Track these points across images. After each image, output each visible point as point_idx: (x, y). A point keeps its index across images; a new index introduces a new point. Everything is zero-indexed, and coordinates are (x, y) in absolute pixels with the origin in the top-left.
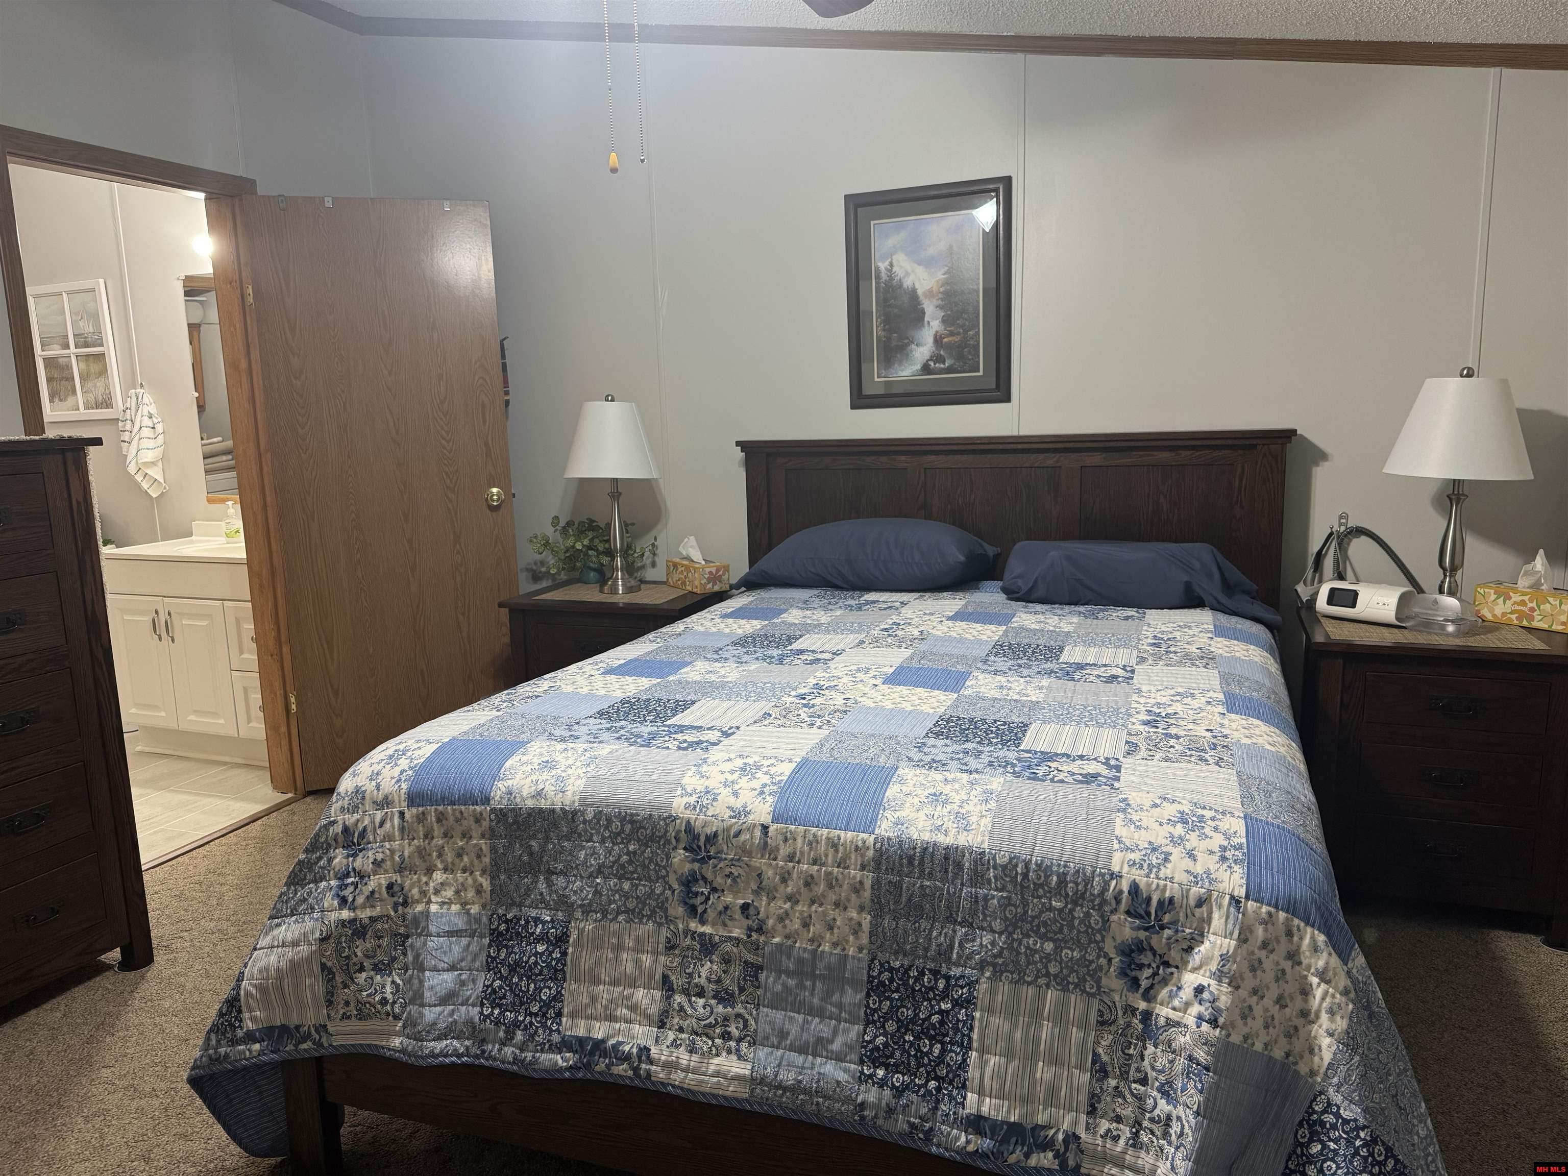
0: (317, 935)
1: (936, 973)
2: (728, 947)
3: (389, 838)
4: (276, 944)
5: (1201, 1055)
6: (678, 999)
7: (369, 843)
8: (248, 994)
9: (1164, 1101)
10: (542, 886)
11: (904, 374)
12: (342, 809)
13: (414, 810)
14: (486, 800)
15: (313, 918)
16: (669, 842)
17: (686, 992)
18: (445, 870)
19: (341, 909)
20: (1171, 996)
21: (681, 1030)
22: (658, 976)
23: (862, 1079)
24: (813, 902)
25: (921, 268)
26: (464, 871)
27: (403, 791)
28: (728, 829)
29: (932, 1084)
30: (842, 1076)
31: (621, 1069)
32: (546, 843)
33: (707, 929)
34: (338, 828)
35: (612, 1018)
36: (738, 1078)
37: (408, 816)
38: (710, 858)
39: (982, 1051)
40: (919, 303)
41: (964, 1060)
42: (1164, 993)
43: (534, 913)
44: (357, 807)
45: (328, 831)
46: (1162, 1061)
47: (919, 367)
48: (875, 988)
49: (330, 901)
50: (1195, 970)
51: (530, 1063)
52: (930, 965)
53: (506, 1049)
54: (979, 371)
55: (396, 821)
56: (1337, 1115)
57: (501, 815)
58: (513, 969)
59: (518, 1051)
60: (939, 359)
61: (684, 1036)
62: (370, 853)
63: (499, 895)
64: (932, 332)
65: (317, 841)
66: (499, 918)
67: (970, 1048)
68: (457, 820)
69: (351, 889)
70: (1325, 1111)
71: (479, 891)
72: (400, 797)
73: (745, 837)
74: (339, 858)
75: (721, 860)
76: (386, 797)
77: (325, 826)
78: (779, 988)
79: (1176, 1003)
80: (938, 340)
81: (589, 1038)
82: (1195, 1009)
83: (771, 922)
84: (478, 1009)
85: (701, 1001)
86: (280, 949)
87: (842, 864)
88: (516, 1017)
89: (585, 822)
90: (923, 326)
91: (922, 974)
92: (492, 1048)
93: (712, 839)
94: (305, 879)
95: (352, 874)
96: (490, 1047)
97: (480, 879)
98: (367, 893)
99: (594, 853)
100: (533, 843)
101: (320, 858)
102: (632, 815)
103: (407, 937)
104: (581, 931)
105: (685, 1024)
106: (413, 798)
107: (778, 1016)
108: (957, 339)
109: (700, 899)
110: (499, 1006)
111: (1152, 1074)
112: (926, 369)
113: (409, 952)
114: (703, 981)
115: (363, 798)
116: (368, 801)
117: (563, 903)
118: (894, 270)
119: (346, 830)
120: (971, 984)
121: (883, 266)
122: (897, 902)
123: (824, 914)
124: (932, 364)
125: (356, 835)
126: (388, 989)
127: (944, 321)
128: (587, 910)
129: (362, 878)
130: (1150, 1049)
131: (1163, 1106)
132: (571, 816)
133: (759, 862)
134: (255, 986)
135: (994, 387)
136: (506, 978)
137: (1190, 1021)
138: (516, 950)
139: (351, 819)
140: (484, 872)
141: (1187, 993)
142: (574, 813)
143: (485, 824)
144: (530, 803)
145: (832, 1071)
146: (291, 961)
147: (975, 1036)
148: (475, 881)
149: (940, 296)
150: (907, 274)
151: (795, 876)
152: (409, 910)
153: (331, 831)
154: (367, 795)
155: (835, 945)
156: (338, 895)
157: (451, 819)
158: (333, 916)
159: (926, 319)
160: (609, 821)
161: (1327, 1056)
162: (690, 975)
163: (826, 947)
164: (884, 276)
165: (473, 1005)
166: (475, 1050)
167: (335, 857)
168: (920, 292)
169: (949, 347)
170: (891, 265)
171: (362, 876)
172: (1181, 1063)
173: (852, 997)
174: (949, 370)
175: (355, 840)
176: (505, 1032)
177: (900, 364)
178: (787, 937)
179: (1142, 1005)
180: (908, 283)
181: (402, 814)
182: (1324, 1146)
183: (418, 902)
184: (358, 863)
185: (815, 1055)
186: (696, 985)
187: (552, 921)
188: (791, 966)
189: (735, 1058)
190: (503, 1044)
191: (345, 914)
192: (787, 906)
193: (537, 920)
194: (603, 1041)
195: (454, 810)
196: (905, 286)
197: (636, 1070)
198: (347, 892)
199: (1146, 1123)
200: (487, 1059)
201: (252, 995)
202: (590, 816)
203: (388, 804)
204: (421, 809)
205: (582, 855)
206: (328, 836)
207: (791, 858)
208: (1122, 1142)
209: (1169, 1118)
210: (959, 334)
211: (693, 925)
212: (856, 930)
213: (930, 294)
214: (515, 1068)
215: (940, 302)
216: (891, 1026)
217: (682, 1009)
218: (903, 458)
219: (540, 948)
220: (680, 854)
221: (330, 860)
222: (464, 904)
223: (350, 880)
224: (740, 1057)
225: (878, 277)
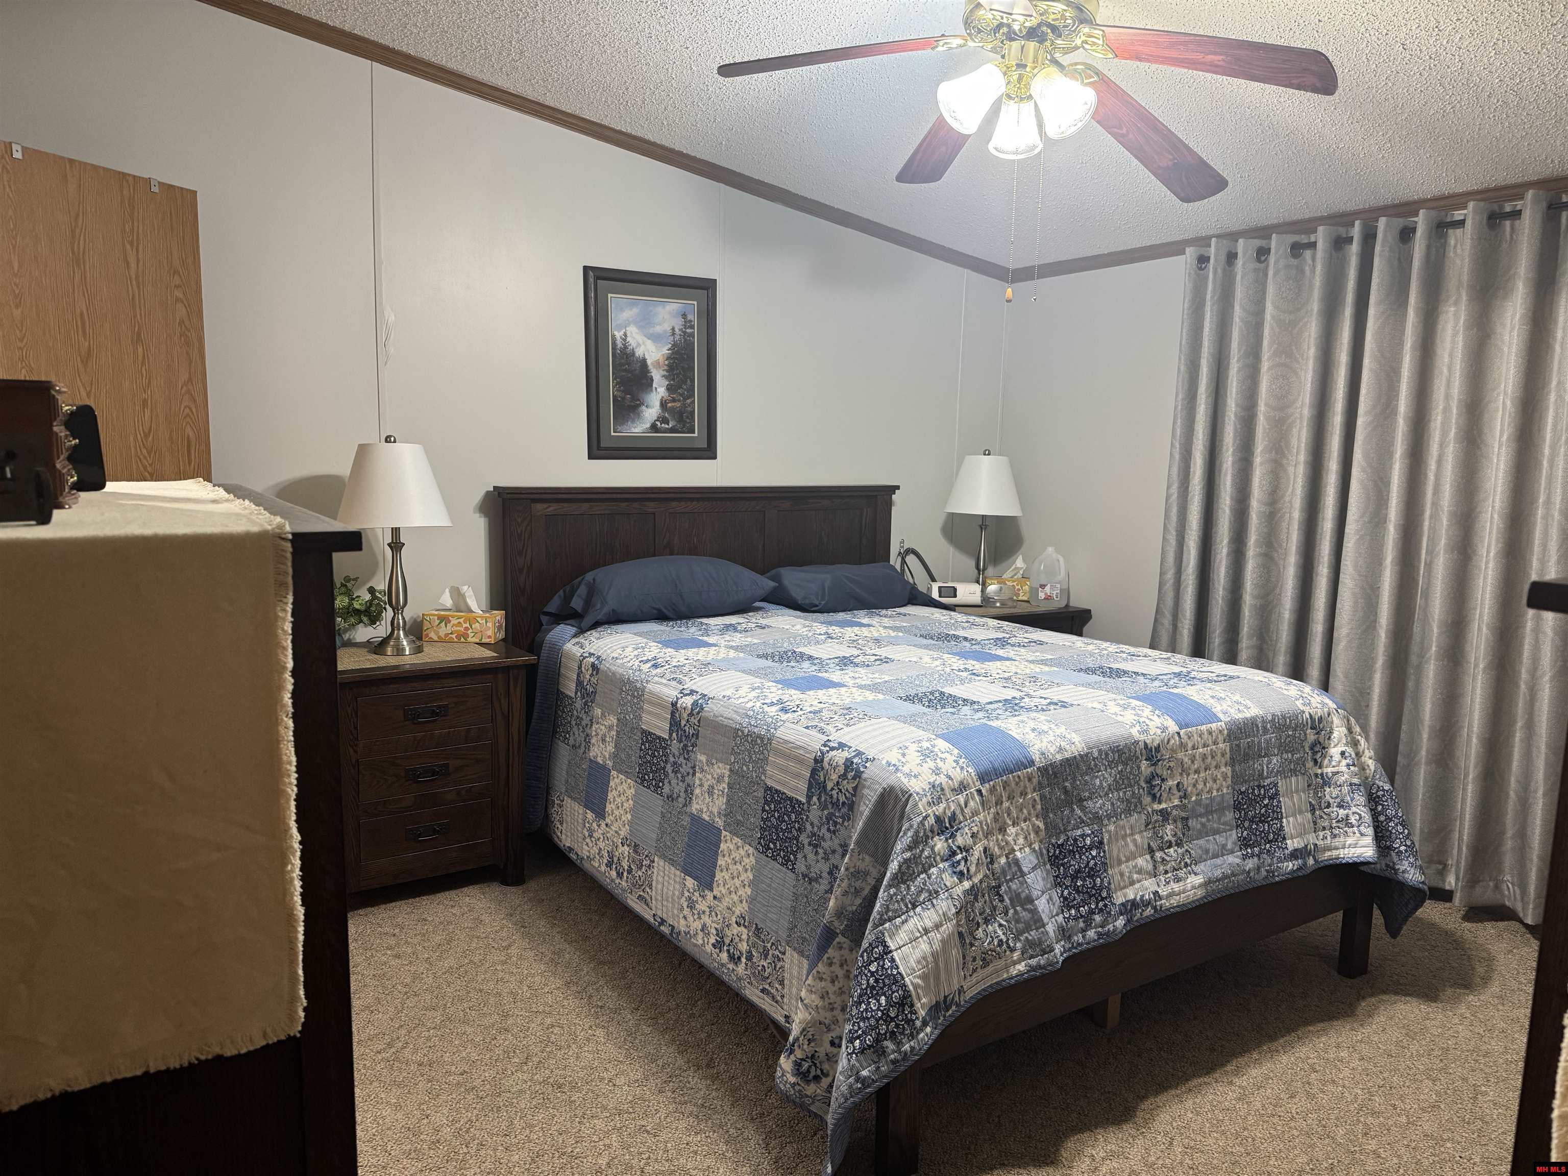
0: (954, 910)
1: (1259, 787)
2: (1174, 812)
3: (975, 813)
4: (919, 935)
5: (1356, 780)
6: (1158, 855)
7: (961, 823)
8: (916, 986)
9: (1342, 810)
10: (1078, 812)
11: (636, 430)
12: (929, 804)
13: (987, 785)
14: (1032, 763)
15: (942, 899)
16: (1138, 758)
17: (1161, 849)
18: (1013, 825)
19: (961, 882)
20: (1330, 761)
21: (1166, 872)
22: (1146, 846)
23: (1245, 857)
24: (1206, 770)
25: (649, 341)
26: (1025, 821)
27: (973, 774)
28: (1162, 741)
29: (1268, 846)
30: (1238, 861)
31: (1149, 911)
32: (1075, 781)
33: (1163, 806)
34: (932, 820)
35: (1132, 883)
36: (1200, 885)
37: (984, 791)
38: (1159, 761)
39: (1286, 817)
40: (648, 371)
41: (1281, 825)
42: (1326, 762)
43: (1079, 832)
44: (940, 798)
45: (924, 825)
46: (1335, 792)
47: (648, 425)
48: (1237, 807)
49: (949, 879)
50: (1335, 746)
51: (1114, 931)
52: (1256, 783)
53: (1089, 933)
54: (694, 433)
55: (977, 798)
56: (1383, 790)
57: (1043, 770)
58: (1074, 878)
59: (1100, 929)
60: (664, 420)
61: (1170, 875)
62: (966, 829)
63: (1052, 829)
64: (659, 397)
65: (917, 837)
66: (1054, 846)
67: (1282, 818)
68: (1017, 784)
69: (963, 863)
70: (1378, 791)
71: (1037, 831)
72: (972, 779)
73: (1172, 742)
74: (940, 844)
75: (1164, 760)
76: (961, 783)
77: (921, 822)
78: (1199, 826)
79: (1334, 763)
80: (663, 404)
81: (1128, 901)
82: (1344, 762)
83: (1189, 789)
84: (1061, 916)
85: (1172, 850)
86: (925, 937)
87: (1215, 743)
88: (1090, 908)
89: (1094, 759)
90: (652, 390)
91: (1254, 790)
92: (1078, 938)
93: (1158, 749)
94: (914, 873)
95: (958, 851)
96: (1076, 938)
97: (1037, 823)
98: (975, 862)
99: (1104, 778)
100: (1067, 784)
101: (923, 850)
102: (1117, 747)
103: (999, 886)
104: (1109, 832)
105: (1168, 867)
106: (983, 777)
107: (1201, 842)
108: (678, 404)
109: (1157, 789)
110: (1073, 907)
111: (1331, 801)
112: (654, 428)
113: (1005, 897)
114: (1170, 838)
115: (942, 789)
116: (947, 791)
117: (1097, 818)
118: (628, 339)
119: (939, 820)
120: (1276, 785)
121: (618, 335)
122: (1240, 755)
123: (1212, 774)
124: (658, 423)
125: (947, 820)
126: (1000, 932)
127: (669, 389)
128: (1109, 817)
129: (967, 851)
130: (1328, 790)
131: (1342, 812)
132: (1084, 758)
133: (1180, 755)
134: (919, 977)
135: (706, 446)
136: (1071, 886)
137: (1344, 769)
138: (1073, 863)
139: (940, 809)
140: (1037, 816)
141: (1337, 758)
142: (1087, 755)
143: (1035, 781)
144: (1059, 757)
145: (1233, 859)
146: (941, 941)
147: (1283, 811)
148: (1033, 825)
149: (666, 368)
150: (639, 345)
151: (1197, 757)
152: (996, 866)
153: (927, 824)
154: (946, 788)
155: (1218, 790)
156: (955, 873)
157: (1013, 784)
158: (959, 890)
159: (654, 386)
160: (1107, 754)
161: (1372, 768)
162: (1162, 837)
163: (1215, 793)
164: (619, 344)
165: (1057, 915)
166: (1068, 946)
167: (935, 845)
168: (649, 362)
169: (672, 411)
170: (625, 335)
171: (966, 849)
172: (1346, 789)
173: (1229, 816)
174: (672, 430)
175: (947, 825)
176: (1084, 922)
177: (633, 422)
178: (1197, 795)
179: (1319, 771)
180: (639, 353)
181: (979, 792)
182: (1383, 805)
183: (1000, 856)
184: (960, 840)
185: (1223, 855)
186: (1167, 842)
187: (1093, 833)
188: (1203, 811)
189: (1193, 875)
190: (1084, 931)
191: (967, 885)
192: (1196, 776)
193: (1083, 836)
194: (1135, 899)
195: (1014, 777)
196: (637, 355)
197: (1155, 908)
198: (962, 867)
199: (1334, 825)
200: (1076, 948)
201: (919, 985)
202: (1096, 754)
203: (965, 787)
204: (991, 783)
205: (1097, 782)
206: (925, 830)
207: (1193, 748)
208: (1329, 838)
209: (1347, 816)
210: (679, 401)
211: (1156, 807)
212: (1225, 778)
213: (657, 364)
214: (1101, 941)
215: (665, 373)
216: (1247, 824)
217: (1163, 860)
218: (652, 504)
219: (1094, 853)
220: (1144, 764)
221: (932, 848)
222: (1030, 846)
223: (959, 857)
224: (1196, 874)
225: (614, 344)
